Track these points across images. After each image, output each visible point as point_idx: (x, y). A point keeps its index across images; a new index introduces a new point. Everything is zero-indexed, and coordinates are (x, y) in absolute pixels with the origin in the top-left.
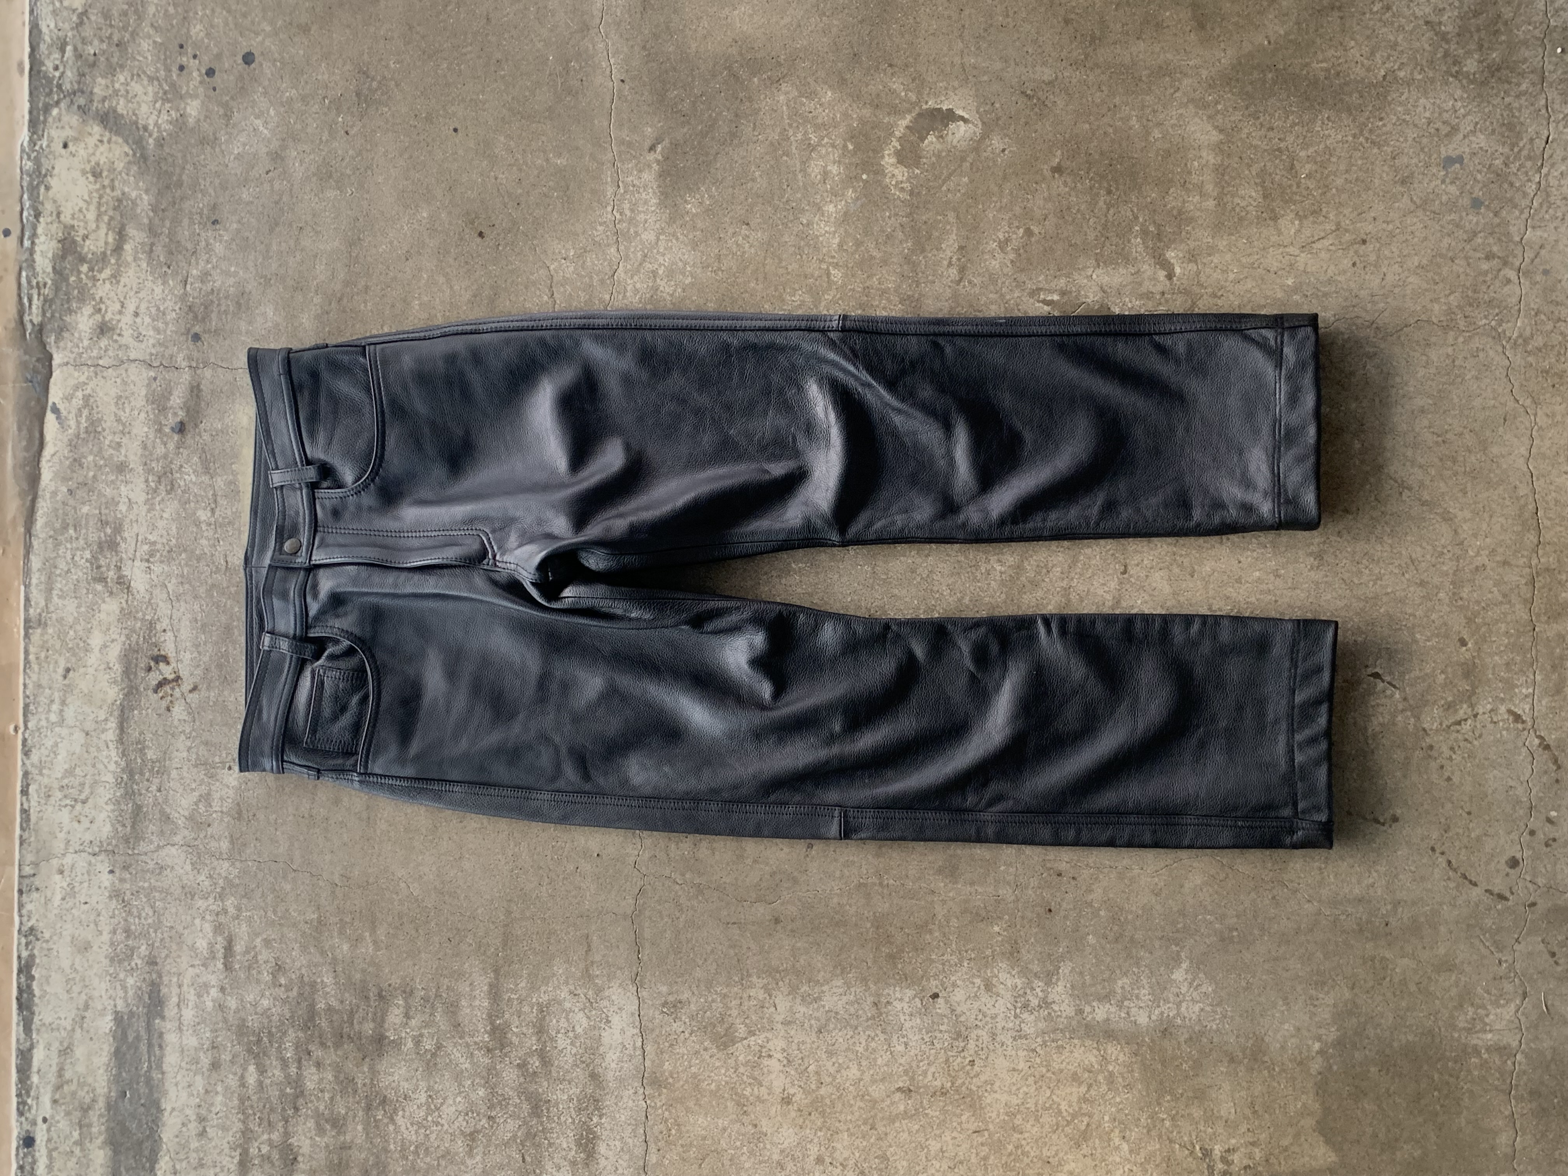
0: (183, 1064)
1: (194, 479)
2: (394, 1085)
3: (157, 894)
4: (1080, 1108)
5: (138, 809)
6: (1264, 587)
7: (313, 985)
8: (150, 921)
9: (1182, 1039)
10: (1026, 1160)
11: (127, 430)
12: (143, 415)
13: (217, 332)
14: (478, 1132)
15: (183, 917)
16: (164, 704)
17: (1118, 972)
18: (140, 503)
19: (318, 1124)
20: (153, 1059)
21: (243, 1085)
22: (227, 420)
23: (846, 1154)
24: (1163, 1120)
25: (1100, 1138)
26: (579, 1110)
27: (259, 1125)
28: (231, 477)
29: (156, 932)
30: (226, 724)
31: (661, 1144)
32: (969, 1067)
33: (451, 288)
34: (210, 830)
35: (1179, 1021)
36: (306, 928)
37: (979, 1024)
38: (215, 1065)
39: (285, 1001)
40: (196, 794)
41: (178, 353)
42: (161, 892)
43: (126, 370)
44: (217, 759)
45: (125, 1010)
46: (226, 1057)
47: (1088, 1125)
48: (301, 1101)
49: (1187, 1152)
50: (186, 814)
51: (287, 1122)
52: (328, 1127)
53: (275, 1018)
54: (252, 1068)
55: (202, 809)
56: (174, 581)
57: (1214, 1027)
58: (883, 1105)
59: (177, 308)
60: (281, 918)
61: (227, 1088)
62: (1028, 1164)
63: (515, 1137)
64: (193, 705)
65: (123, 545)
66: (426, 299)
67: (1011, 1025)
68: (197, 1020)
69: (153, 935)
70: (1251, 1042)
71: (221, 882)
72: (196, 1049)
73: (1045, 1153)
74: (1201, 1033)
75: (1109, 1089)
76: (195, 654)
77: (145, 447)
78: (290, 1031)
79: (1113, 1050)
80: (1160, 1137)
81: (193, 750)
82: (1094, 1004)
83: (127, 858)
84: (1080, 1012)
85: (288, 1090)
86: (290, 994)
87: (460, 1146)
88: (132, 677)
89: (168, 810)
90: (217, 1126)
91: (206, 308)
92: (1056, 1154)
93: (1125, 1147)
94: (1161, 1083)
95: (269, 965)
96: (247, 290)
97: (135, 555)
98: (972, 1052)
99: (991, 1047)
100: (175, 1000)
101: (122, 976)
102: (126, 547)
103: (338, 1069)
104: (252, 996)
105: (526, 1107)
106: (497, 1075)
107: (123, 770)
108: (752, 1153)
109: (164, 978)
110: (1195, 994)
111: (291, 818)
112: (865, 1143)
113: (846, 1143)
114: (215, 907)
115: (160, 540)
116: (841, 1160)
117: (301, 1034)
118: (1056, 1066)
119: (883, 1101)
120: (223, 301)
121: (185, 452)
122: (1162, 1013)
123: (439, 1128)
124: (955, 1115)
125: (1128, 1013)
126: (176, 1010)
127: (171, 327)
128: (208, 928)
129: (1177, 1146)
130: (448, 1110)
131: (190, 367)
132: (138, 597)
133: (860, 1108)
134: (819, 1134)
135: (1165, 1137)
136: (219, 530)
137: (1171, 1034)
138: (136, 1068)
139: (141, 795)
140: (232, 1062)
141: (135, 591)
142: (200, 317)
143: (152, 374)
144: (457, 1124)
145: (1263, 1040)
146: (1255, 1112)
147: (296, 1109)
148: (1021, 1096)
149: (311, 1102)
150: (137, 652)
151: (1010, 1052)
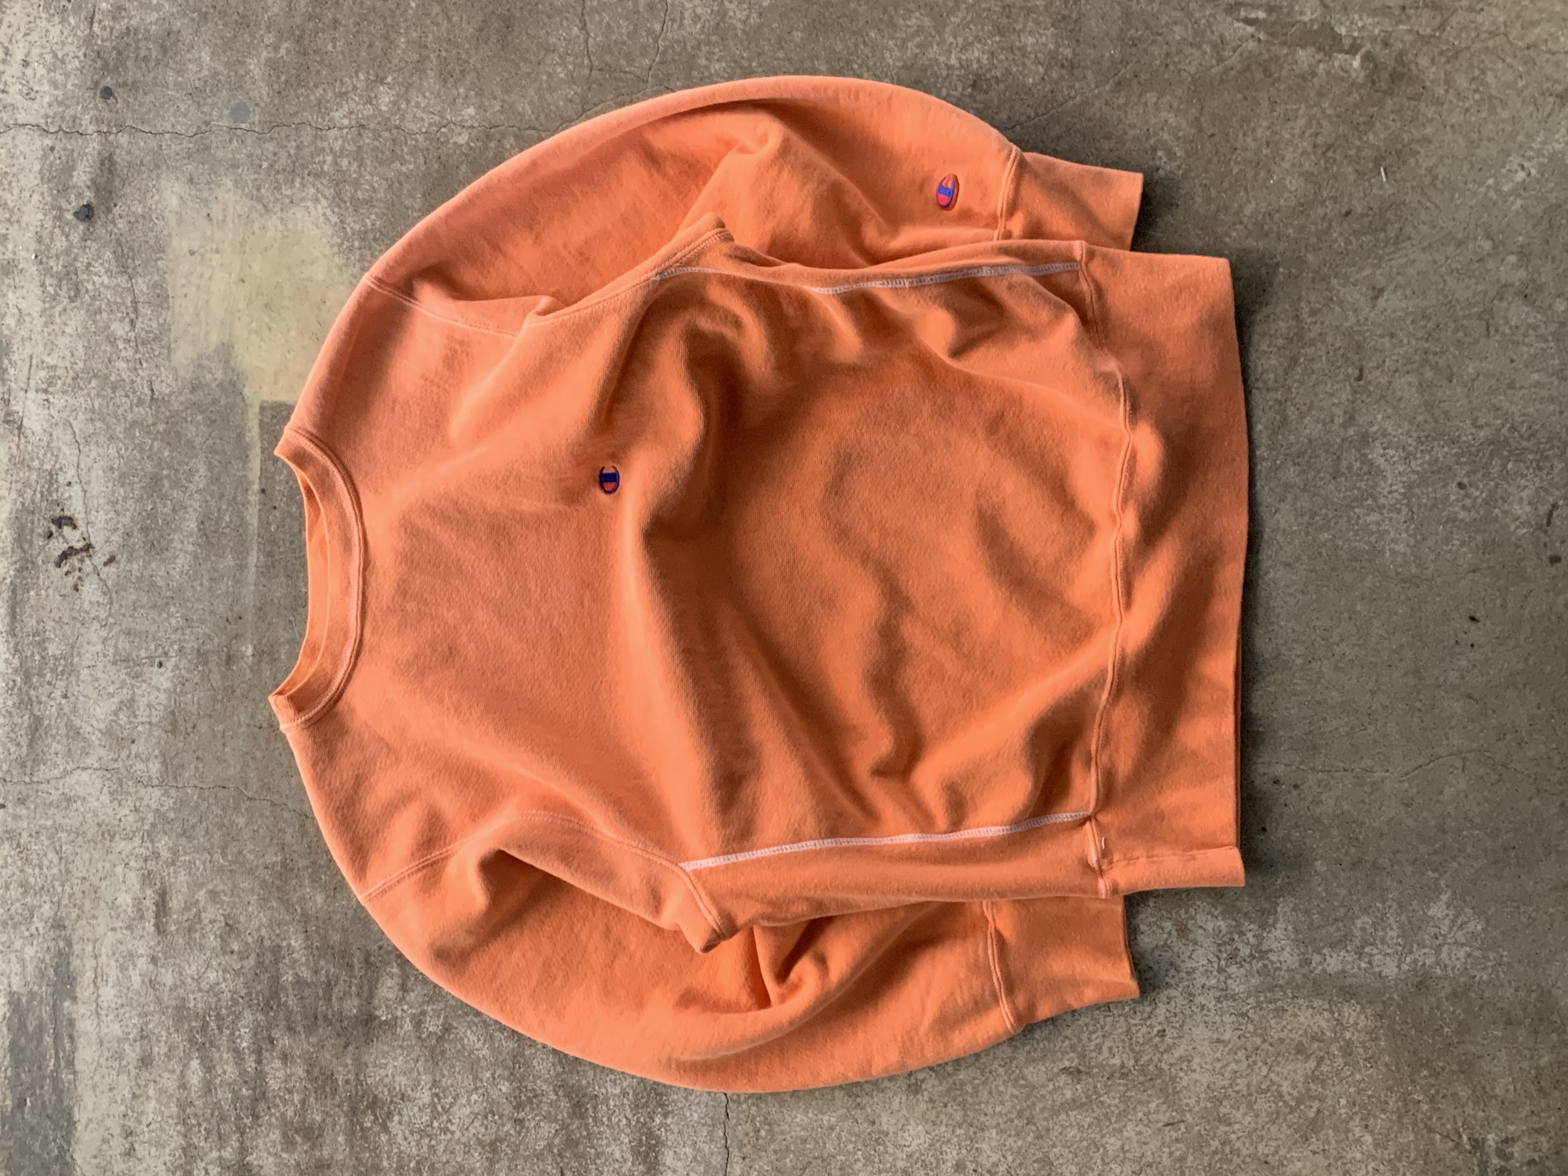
0: (102, 1061)
1: (106, 281)
2: (386, 1080)
3: (64, 835)
4: (1308, 1090)
5: (37, 722)
6: (1545, 393)
7: (276, 950)
8: (55, 871)
9: (1443, 994)
10: (1237, 1160)
11: (15, 218)
12: (36, 197)
13: (134, 86)
14: (501, 1140)
15: (100, 865)
16: (71, 580)
17: (1357, 908)
18: (35, 315)
19: (285, 1135)
20: (61, 1055)
21: (183, 1086)
22: (150, 202)
23: (994, 1158)
24: (1419, 1102)
25: (1335, 1129)
26: (636, 1108)
27: (206, 1139)
28: (156, 277)
29: (63, 886)
30: (154, 607)
31: (748, 1149)
32: (1157, 1039)
33: (449, 20)
34: (134, 748)
35: (1439, 972)
36: (266, 875)
37: (1171, 981)
38: (145, 1062)
39: (238, 973)
40: (116, 700)
41: (83, 113)
42: (69, 832)
43: (14, 138)
44: (143, 653)
45: (24, 991)
46: (160, 1050)
47: (1319, 1111)
48: (263, 1105)
49: (1451, 1144)
50: (102, 726)
51: (243, 1134)
52: (299, 1139)
53: (226, 996)
54: (195, 1064)
55: (123, 718)
56: (81, 417)
57: (1485, 977)
58: (1044, 1092)
59: (81, 54)
60: (232, 863)
61: (162, 1091)
62: (1239, 1165)
63: (550, 1147)
64: (110, 583)
65: (12, 371)
66: (414, 35)
67: (1213, 982)
68: (119, 1001)
69: (59, 889)
70: (1534, 995)
71: (150, 817)
72: (119, 1041)
73: (1262, 1149)
74: (1467, 987)
75: (1346, 1064)
76: (112, 514)
77: (40, 240)
78: (246, 1013)
79: (1351, 1013)
80: (1415, 1124)
81: (111, 642)
82: (1325, 951)
83: (23, 787)
84: (1308, 962)
85: (244, 1091)
86: (245, 963)
87: (477, 1160)
88: (26, 547)
89: (78, 723)
90: (149, 1142)
91: (119, 53)
92: (1277, 1152)
93: (1368, 1139)
94: (1415, 1054)
95: (217, 925)
96: (175, 29)
97: (28, 384)
98: (1161, 1018)
99: (1188, 1012)
100: (90, 974)
101: (18, 944)
102: (16, 373)
103: (310, 1063)
104: (194, 968)
105: (564, 1104)
106: (527, 1064)
107: (16, 671)
108: (868, 1160)
109: (75, 947)
110: (1460, 933)
111: (243, 729)
112: (1019, 1143)
113: (994, 1144)
114: (143, 850)
115: (61, 363)
116: (988, 1166)
117: (260, 1016)
118: (1274, 1035)
119: (1043, 1086)
120: (142, 45)
121: (95, 246)
122: (1415, 961)
123: (449, 1135)
124: (1140, 1102)
125: (1370, 963)
126: (91, 988)
127: (73, 80)
128: (133, 878)
129: (1438, 1136)
130: (461, 1113)
131: (99, 132)
132: (32, 439)
133: (1012, 1096)
134: (959, 1132)
135: (1421, 1126)
136: (141, 349)
137: (1427, 987)
138: (40, 1068)
139: (40, 703)
140: (169, 1056)
141: (28, 432)
142: (112, 64)
143: (48, 142)
144: (472, 1131)
145: (1550, 992)
146: (1540, 1090)
147: (256, 1116)
148: (1226, 1075)
149: (276, 1106)
150: (33, 513)
151: (1212, 1017)
